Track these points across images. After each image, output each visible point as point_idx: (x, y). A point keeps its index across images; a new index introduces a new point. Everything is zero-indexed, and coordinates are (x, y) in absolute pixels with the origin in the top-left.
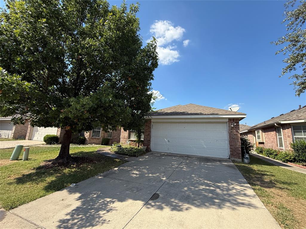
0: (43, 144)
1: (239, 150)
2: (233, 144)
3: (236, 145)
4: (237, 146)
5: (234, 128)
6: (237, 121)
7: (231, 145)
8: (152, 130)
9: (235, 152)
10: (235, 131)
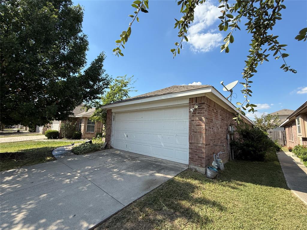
0: (44, 139)
1: (203, 153)
2: (193, 142)
3: (198, 143)
4: (200, 145)
5: (197, 114)
6: (201, 101)
7: (190, 143)
8: (113, 122)
9: (196, 155)
10: (198, 119)
